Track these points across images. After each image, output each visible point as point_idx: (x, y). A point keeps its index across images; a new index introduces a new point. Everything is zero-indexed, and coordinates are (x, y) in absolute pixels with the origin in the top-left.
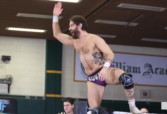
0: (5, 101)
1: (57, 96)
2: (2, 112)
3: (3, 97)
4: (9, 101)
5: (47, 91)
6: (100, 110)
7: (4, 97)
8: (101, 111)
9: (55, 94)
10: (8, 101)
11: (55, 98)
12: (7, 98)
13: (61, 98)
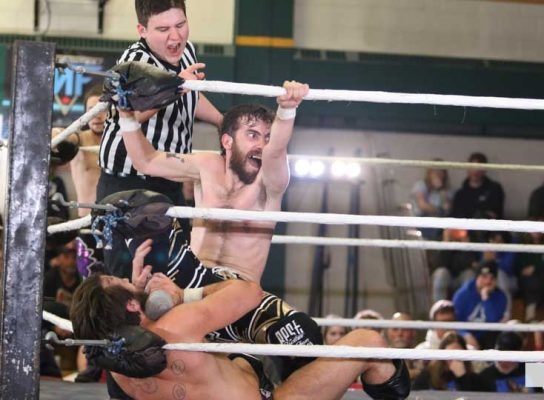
0: (87, 60)
1: (279, 42)
2: (74, 100)
3: (78, 48)
4: (101, 60)
5: (242, 26)
6: (128, 76)
7: (83, 48)
8: (131, 80)
9: (272, 34)
10: (98, 62)
11: (270, 50)
12: (94, 49)
13: (293, 51)
